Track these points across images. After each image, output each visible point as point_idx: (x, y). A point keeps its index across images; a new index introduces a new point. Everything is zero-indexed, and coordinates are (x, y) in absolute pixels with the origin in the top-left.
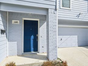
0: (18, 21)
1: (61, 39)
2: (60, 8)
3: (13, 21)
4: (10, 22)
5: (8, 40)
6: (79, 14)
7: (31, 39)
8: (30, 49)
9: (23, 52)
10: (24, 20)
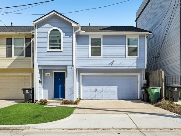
0: (50, 74)
1: (96, 90)
2: (89, 58)
3: (46, 74)
4: (44, 74)
5: (43, 88)
6: (112, 61)
7: (59, 88)
8: (58, 95)
9: (53, 98)
10: (54, 72)
